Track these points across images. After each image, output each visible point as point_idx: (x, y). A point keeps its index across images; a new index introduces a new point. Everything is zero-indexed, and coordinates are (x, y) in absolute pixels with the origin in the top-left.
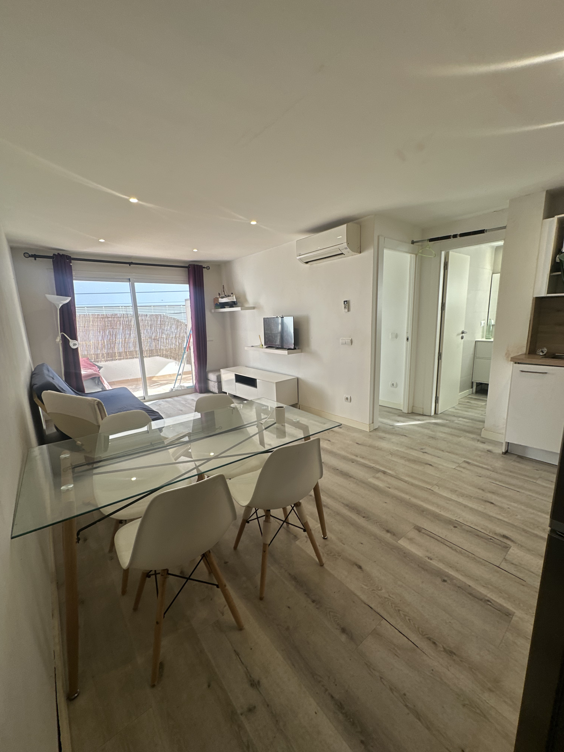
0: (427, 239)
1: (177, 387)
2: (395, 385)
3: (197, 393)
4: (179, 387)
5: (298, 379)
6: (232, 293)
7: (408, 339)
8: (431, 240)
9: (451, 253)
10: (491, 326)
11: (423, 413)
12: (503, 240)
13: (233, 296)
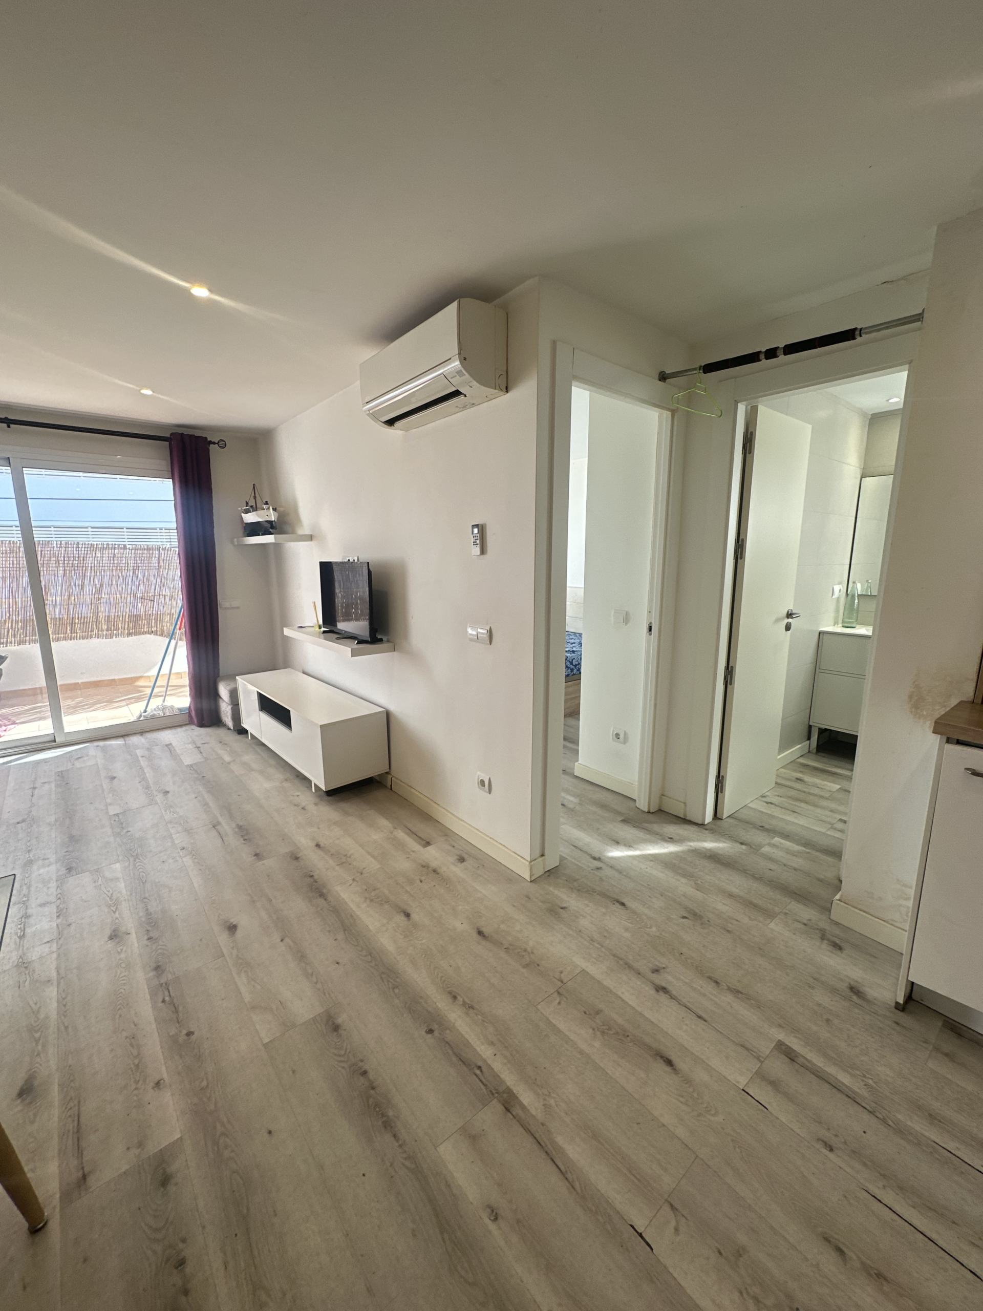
0: (697, 366)
1: (152, 712)
2: (622, 736)
3: (193, 727)
4: (159, 710)
5: (388, 714)
6: (267, 502)
7: (650, 629)
8: (709, 368)
9: (761, 409)
10: (856, 598)
11: (685, 815)
12: (907, 366)
13: (269, 508)
